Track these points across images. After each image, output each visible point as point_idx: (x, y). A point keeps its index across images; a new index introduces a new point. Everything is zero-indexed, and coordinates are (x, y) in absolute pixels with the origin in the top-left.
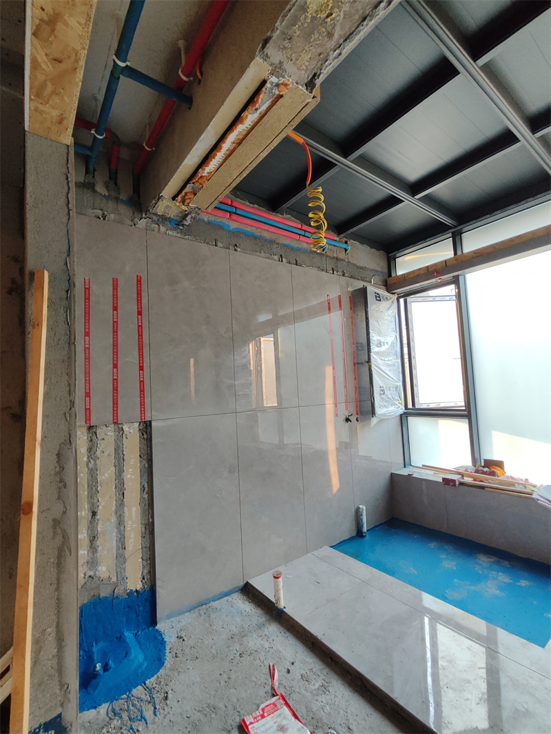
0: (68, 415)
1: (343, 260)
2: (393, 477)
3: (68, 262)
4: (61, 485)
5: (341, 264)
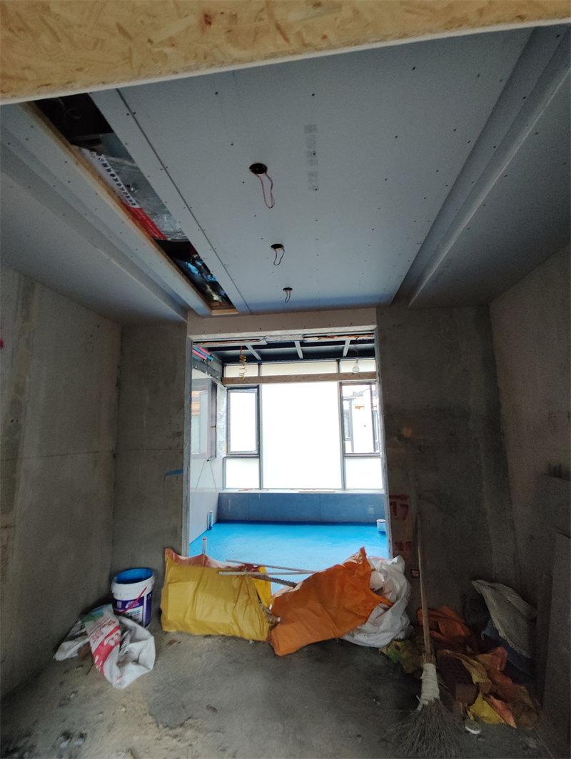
1: (209, 366)
2: (219, 494)
5: (209, 368)
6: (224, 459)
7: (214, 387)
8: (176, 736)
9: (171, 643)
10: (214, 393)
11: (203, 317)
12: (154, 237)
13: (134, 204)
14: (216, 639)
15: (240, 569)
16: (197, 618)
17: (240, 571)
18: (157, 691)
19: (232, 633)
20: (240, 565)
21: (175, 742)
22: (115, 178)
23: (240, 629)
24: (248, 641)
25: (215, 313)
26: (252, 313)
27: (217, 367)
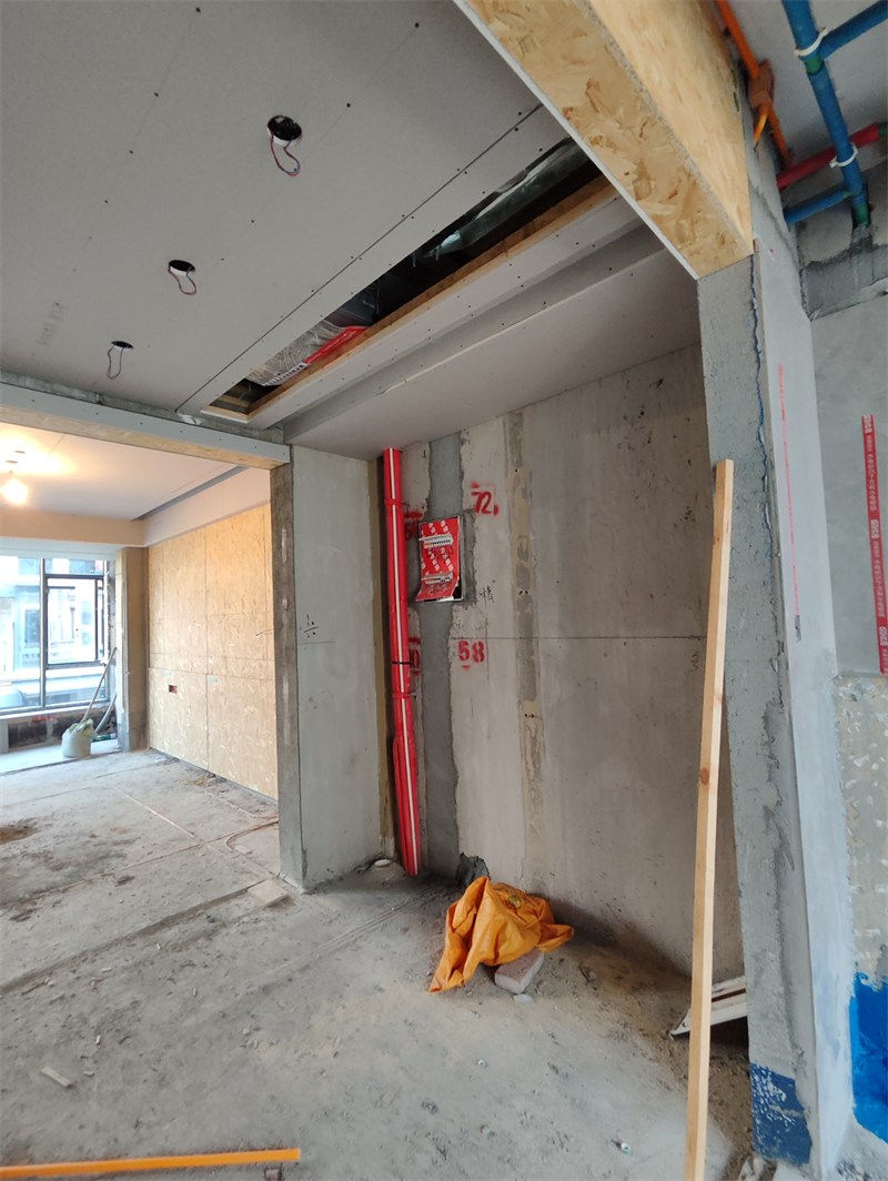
0: (776, 664)
3: (761, 433)
4: (772, 762)
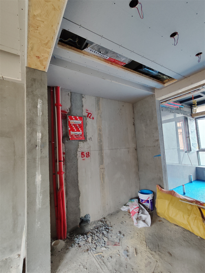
1: (182, 110)
2: (196, 168)
5: (181, 111)
6: (198, 152)
7: (186, 119)
8: (152, 254)
9: (160, 221)
10: (186, 122)
11: (161, 89)
12: (122, 66)
13: (107, 57)
14: (180, 228)
15: (192, 202)
16: (170, 215)
17: (192, 203)
18: (150, 235)
19: (187, 229)
20: (192, 200)
21: (151, 256)
22: (96, 52)
23: (191, 229)
24: (197, 236)
25: (166, 85)
26: (185, 77)
27: (188, 110)
